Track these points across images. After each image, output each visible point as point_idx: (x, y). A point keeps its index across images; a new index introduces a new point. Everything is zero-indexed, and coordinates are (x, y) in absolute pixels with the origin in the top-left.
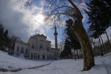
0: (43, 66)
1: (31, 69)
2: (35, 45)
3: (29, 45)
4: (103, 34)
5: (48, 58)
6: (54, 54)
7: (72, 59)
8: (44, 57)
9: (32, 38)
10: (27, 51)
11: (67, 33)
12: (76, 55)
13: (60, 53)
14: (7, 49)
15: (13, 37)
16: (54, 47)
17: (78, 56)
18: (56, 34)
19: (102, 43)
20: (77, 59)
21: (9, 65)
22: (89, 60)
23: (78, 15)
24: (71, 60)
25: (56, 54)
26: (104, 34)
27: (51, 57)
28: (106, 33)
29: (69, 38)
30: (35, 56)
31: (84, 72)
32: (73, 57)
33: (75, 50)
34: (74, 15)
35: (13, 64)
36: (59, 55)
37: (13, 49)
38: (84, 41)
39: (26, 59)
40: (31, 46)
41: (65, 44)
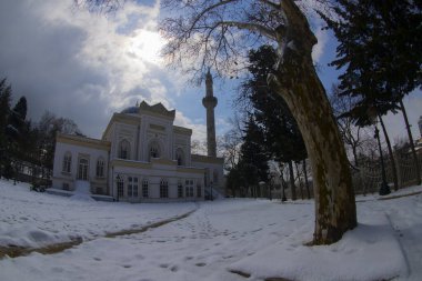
0: (161, 224)
1: (118, 239)
2: (133, 144)
3: (110, 145)
4: (389, 112)
5: (180, 195)
6: (202, 176)
7: (270, 197)
8: (164, 192)
9: (119, 117)
10: (100, 170)
11: (253, 98)
12: (285, 185)
13: (226, 173)
14: (27, 171)
15: (48, 119)
16: (202, 151)
17: (294, 187)
18: (210, 101)
19: (384, 146)
20: (290, 200)
21: (34, 228)
22: (335, 202)
23: (298, 33)
24: (266, 201)
25: (212, 178)
26: (395, 112)
27: (192, 189)
28: (402, 109)
29: (260, 118)
30: (130, 187)
31: (315, 247)
32: (275, 191)
33: (281, 166)
34: (280, 32)
35: (48, 225)
36: (223, 182)
37: (50, 167)
38: (317, 129)
39: (97, 199)
40: (115, 150)
41: (244, 138)
